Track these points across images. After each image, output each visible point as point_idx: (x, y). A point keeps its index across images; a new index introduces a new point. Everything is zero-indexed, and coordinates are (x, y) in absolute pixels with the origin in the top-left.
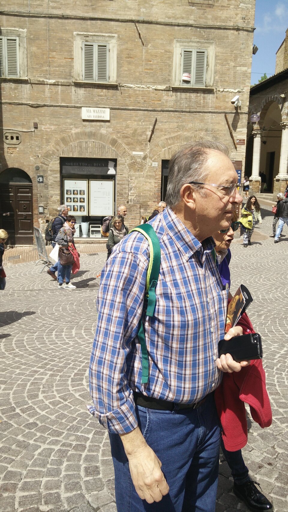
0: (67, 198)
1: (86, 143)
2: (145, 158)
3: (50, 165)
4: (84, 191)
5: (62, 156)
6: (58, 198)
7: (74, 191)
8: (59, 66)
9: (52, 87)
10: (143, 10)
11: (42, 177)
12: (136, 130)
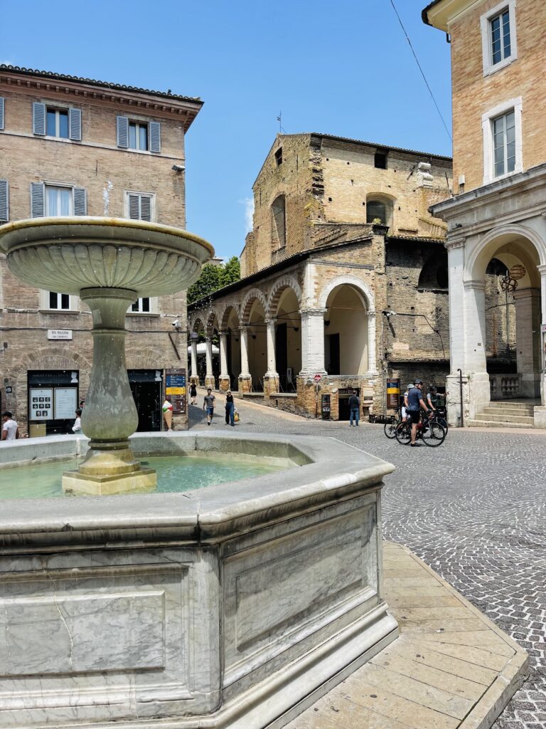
0: (34, 405)
1: (51, 357)
3: (19, 377)
4: (49, 398)
5: (29, 369)
6: (26, 405)
7: (40, 398)
8: (28, 298)
9: (22, 314)
11: (11, 387)
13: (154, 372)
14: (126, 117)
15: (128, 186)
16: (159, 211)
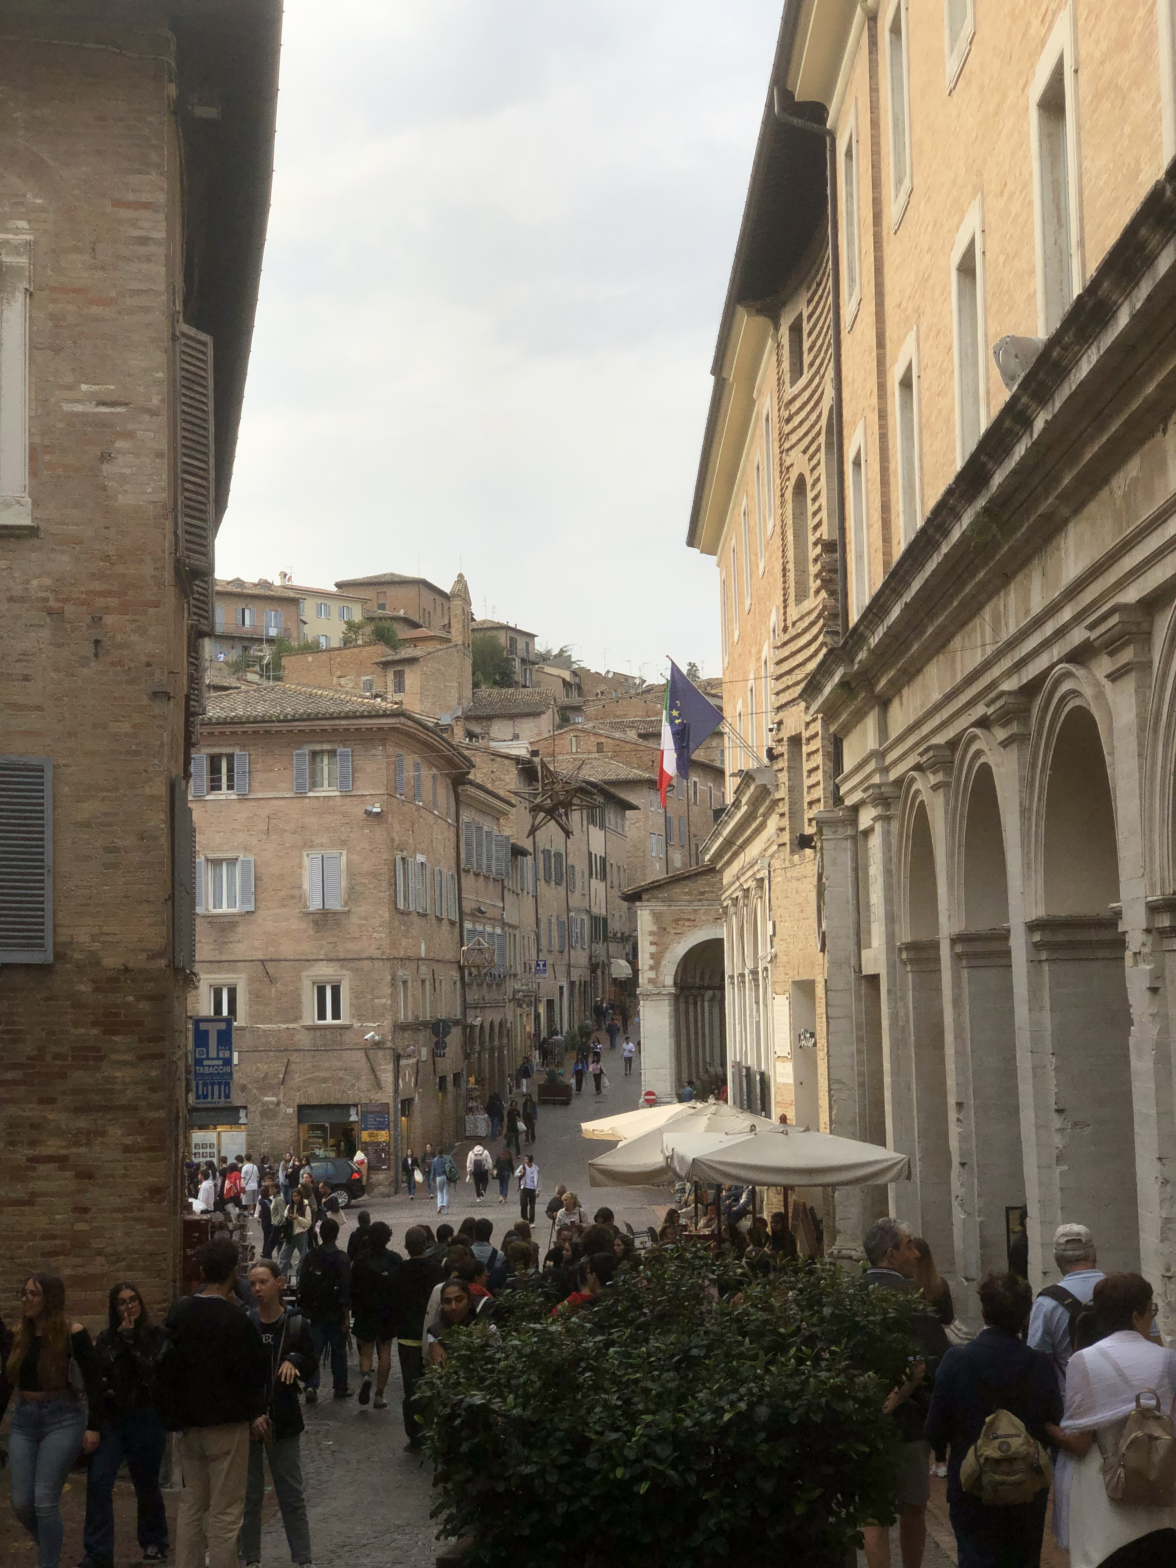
0: (194, 1153)
2: (278, 1104)
4: (213, 1144)
7: (202, 1144)
10: (271, 949)
12: (267, 1073)
13: (347, 1107)
14: (306, 750)
15: (309, 845)
16: (351, 875)
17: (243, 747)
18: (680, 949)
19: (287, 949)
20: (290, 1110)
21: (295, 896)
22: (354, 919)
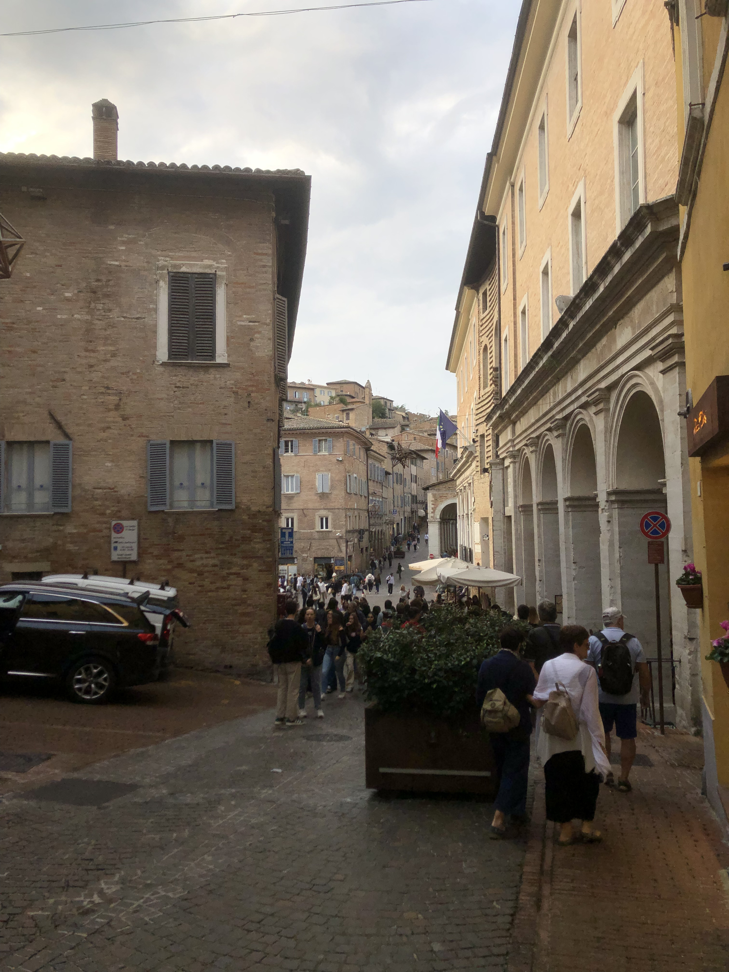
4: (286, 570)
10: (305, 505)
12: (304, 547)
13: (330, 558)
14: (317, 439)
15: (318, 471)
16: (332, 481)
17: (296, 438)
18: (442, 506)
19: (310, 506)
20: (311, 559)
21: (313, 488)
22: (333, 496)
